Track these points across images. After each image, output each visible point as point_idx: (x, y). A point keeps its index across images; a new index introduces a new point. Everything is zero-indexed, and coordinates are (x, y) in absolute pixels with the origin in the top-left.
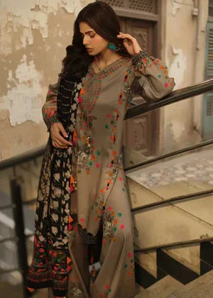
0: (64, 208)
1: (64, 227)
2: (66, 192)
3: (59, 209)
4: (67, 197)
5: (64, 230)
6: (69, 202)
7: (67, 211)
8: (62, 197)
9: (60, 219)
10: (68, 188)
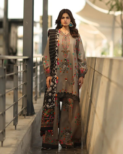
0: (54, 90)
1: (54, 98)
2: (55, 84)
3: (52, 90)
4: (55, 86)
5: (53, 100)
6: (56, 88)
7: (55, 91)
8: (53, 86)
9: (52, 95)
10: (56, 82)
